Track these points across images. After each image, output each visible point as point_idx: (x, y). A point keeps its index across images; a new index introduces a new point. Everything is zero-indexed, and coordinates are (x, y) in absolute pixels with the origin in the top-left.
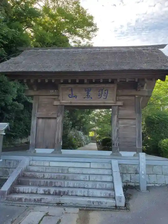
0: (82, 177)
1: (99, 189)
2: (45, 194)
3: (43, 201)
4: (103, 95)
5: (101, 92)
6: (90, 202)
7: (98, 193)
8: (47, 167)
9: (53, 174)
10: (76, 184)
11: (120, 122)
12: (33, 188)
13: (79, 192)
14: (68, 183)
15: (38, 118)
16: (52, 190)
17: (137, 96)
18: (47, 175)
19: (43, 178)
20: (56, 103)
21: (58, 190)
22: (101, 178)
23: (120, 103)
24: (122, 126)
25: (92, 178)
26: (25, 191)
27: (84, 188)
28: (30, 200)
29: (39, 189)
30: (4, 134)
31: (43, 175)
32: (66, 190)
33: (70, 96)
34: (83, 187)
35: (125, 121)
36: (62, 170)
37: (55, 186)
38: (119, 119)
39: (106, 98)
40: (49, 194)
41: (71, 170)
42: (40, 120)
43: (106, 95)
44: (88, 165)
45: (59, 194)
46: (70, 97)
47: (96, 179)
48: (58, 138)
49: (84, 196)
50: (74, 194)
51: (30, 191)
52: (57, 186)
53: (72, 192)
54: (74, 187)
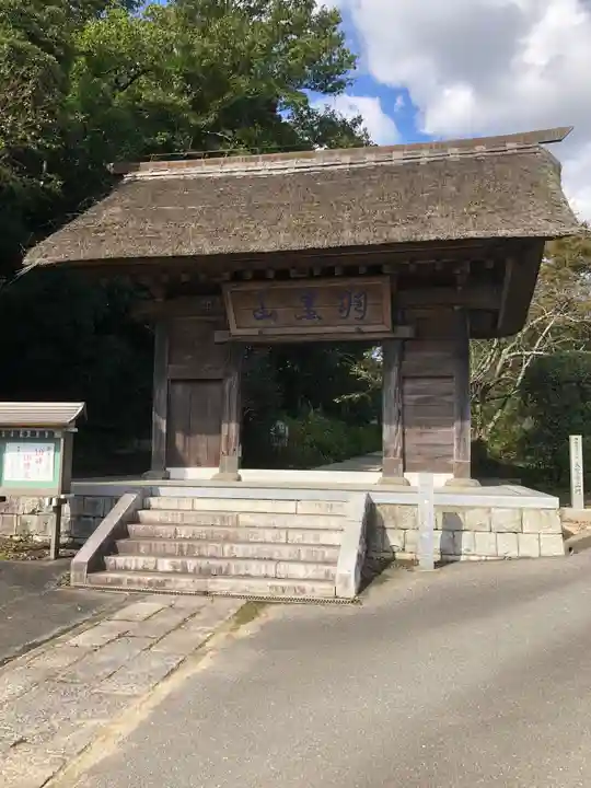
0: (269, 535)
1: (305, 562)
2: (174, 573)
3: (168, 586)
4: (352, 308)
5: (345, 301)
6: (276, 588)
7: (299, 570)
8: (185, 513)
9: (199, 529)
10: (252, 550)
11: (408, 386)
12: (146, 559)
13: (255, 568)
14: (232, 548)
15: (174, 381)
16: (192, 564)
17: (456, 308)
18: (183, 532)
19: (175, 537)
20: (219, 336)
21: (204, 563)
22: (317, 538)
23: (406, 331)
24: (415, 397)
25: (296, 536)
26: (129, 565)
27: (271, 559)
28: (139, 582)
29: (160, 560)
30: (76, 430)
31: (173, 531)
32: (223, 563)
33: (259, 315)
34: (267, 557)
35: (425, 383)
36: (223, 518)
37: (201, 556)
38: (402, 379)
39: (362, 318)
40: (185, 572)
41: (244, 519)
42: (179, 388)
43: (362, 308)
44: (291, 507)
45: (205, 573)
46: (258, 319)
47: (303, 538)
48: (228, 436)
49: (266, 577)
50: (242, 572)
51: (140, 567)
52: (205, 554)
53: (237, 568)
54: (247, 558)
